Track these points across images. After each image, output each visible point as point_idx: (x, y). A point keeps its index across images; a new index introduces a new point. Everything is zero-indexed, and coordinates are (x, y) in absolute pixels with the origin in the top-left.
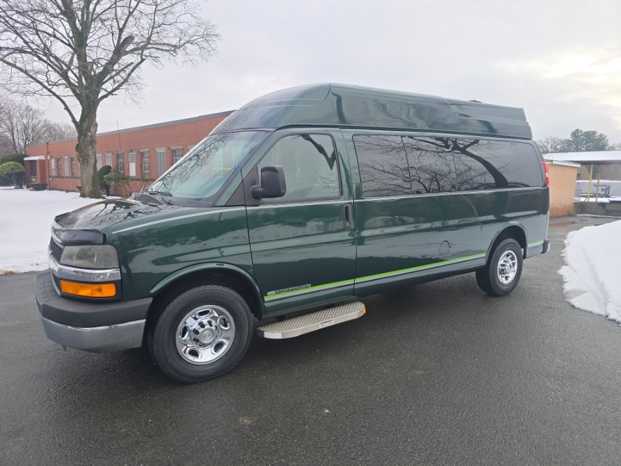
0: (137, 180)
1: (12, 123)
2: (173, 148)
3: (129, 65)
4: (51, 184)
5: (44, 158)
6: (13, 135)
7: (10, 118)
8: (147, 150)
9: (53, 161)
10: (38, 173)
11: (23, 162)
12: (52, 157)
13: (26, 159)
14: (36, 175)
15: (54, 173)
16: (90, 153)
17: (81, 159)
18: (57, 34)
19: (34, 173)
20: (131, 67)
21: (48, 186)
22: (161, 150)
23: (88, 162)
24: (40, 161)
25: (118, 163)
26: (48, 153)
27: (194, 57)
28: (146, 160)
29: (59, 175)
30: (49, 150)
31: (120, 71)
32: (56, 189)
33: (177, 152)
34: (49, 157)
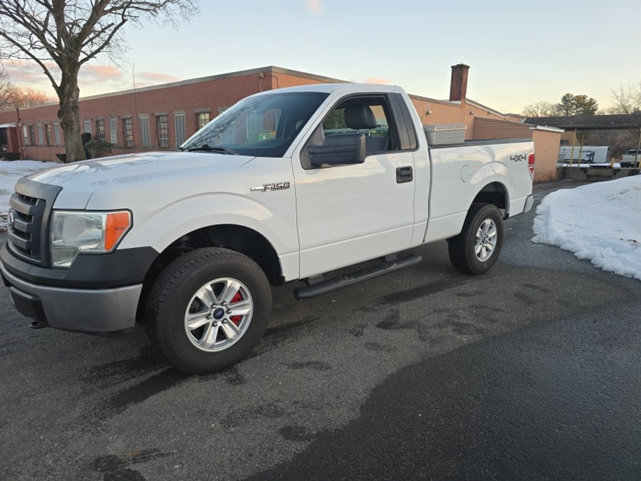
0: (119, 147)
2: (157, 114)
3: (110, 26)
4: (25, 153)
5: (14, 126)
8: (129, 116)
9: (25, 130)
10: (9, 142)
12: (23, 124)
14: (7, 143)
15: (27, 142)
16: (74, 119)
17: (64, 126)
19: (4, 142)
20: (112, 28)
21: (21, 156)
22: (144, 117)
23: (72, 129)
24: (10, 128)
25: (98, 131)
26: (19, 120)
27: (175, 17)
28: (129, 127)
29: (33, 144)
30: (20, 117)
31: (100, 32)
32: (31, 159)
33: (161, 118)
34: (20, 125)
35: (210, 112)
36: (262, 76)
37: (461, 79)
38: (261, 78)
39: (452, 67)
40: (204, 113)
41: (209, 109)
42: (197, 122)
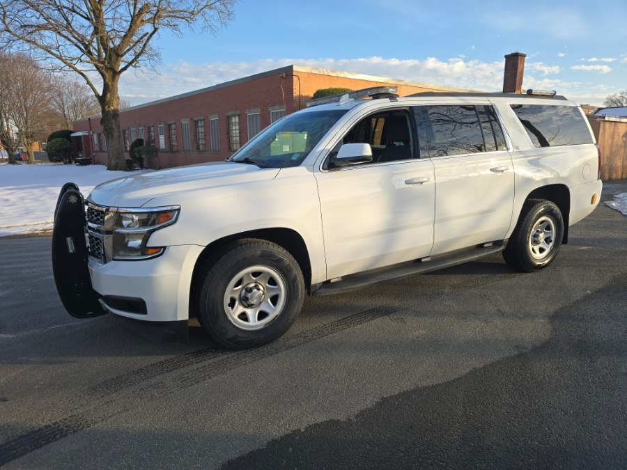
0: (166, 152)
1: (62, 100)
2: (196, 119)
3: (145, 35)
4: (95, 159)
5: (87, 134)
6: (64, 111)
7: (60, 95)
8: (173, 122)
9: (95, 137)
10: (84, 149)
11: (70, 138)
12: (93, 132)
13: (72, 135)
14: (82, 150)
15: (97, 148)
16: (114, 127)
17: (106, 133)
18: (75, 8)
19: (80, 149)
20: (146, 38)
21: (93, 161)
22: (185, 122)
23: (112, 136)
24: (84, 136)
25: (150, 136)
26: (91, 129)
27: (213, 22)
28: (173, 132)
29: (101, 150)
30: (92, 126)
31: (137, 42)
32: (100, 164)
33: (200, 123)
34: (91, 132)
35: (239, 115)
36: (284, 76)
37: (516, 68)
38: (283, 77)
39: (506, 57)
40: (235, 116)
41: (238, 112)
42: (228, 125)
